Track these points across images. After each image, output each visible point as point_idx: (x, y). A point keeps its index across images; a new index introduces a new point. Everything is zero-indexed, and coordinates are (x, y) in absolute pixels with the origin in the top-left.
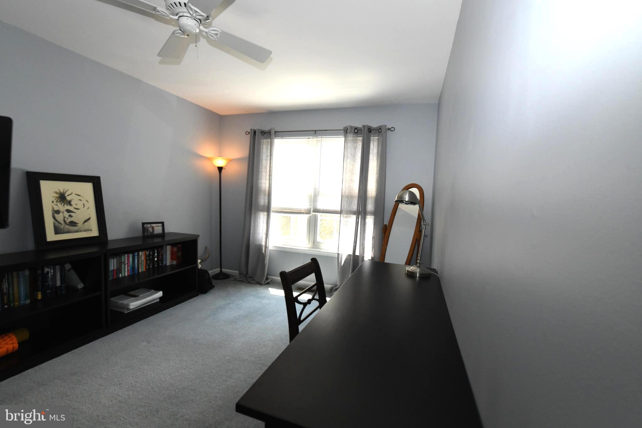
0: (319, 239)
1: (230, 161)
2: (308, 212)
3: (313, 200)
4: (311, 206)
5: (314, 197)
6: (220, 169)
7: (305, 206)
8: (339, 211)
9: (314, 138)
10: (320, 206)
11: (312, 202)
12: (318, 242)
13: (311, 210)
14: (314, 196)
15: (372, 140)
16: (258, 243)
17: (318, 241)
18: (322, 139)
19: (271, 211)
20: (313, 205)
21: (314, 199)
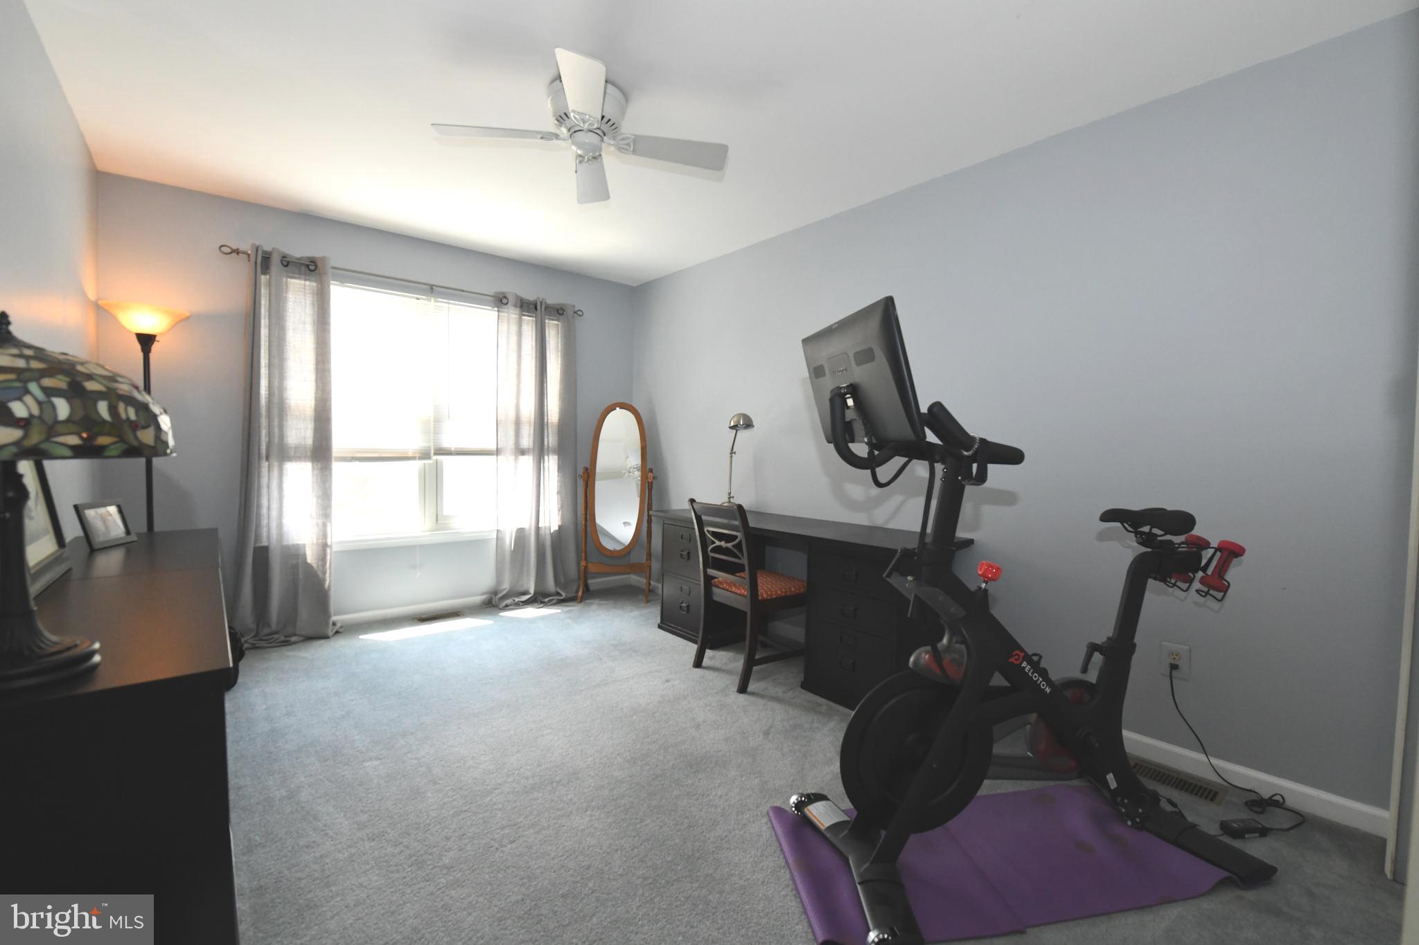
0: (447, 509)
1: (182, 322)
2: (425, 455)
3: (434, 431)
4: (430, 442)
5: (434, 425)
6: (146, 341)
7: (416, 443)
8: (493, 451)
9: (430, 301)
10: (447, 443)
11: (432, 435)
12: (447, 517)
13: (430, 450)
14: (434, 421)
15: (547, 325)
16: (290, 543)
17: (445, 513)
18: (450, 306)
19: (333, 459)
20: (434, 440)
21: (434, 428)
